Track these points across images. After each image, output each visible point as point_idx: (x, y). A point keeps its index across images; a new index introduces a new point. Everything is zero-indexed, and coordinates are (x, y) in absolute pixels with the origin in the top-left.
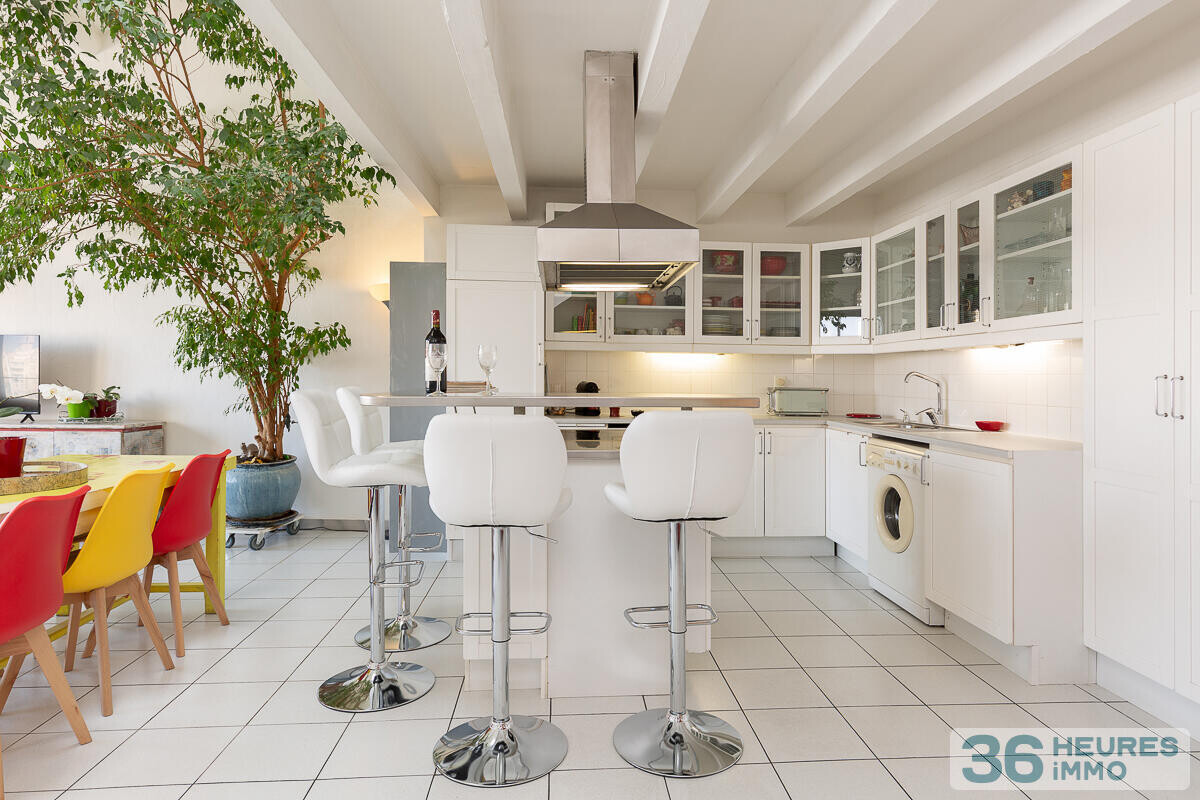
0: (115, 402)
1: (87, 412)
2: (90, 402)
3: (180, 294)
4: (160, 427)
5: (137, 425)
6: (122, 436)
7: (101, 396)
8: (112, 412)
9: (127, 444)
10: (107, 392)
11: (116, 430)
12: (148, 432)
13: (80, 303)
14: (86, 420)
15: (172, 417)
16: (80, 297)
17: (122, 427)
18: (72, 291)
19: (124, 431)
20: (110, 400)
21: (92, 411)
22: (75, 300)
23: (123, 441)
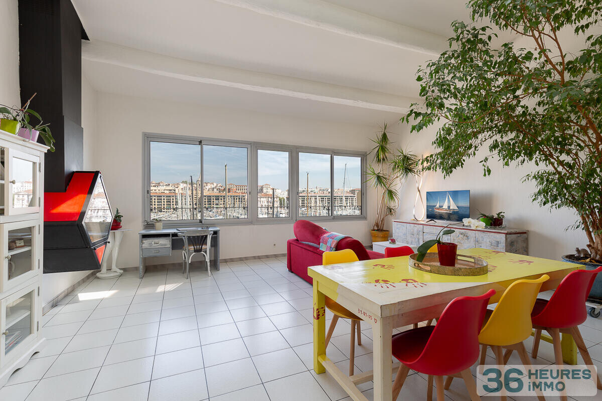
0: (502, 219)
1: (490, 224)
2: (491, 219)
3: (537, 165)
4: (525, 233)
5: (513, 231)
6: (506, 236)
7: (496, 216)
8: (501, 224)
9: (508, 240)
10: (498, 214)
11: (503, 233)
12: (519, 235)
13: (489, 174)
14: (489, 227)
15: (532, 228)
16: (489, 171)
17: (506, 232)
18: (486, 168)
19: (506, 234)
20: (500, 219)
21: (491, 223)
22: (487, 173)
23: (506, 239)
